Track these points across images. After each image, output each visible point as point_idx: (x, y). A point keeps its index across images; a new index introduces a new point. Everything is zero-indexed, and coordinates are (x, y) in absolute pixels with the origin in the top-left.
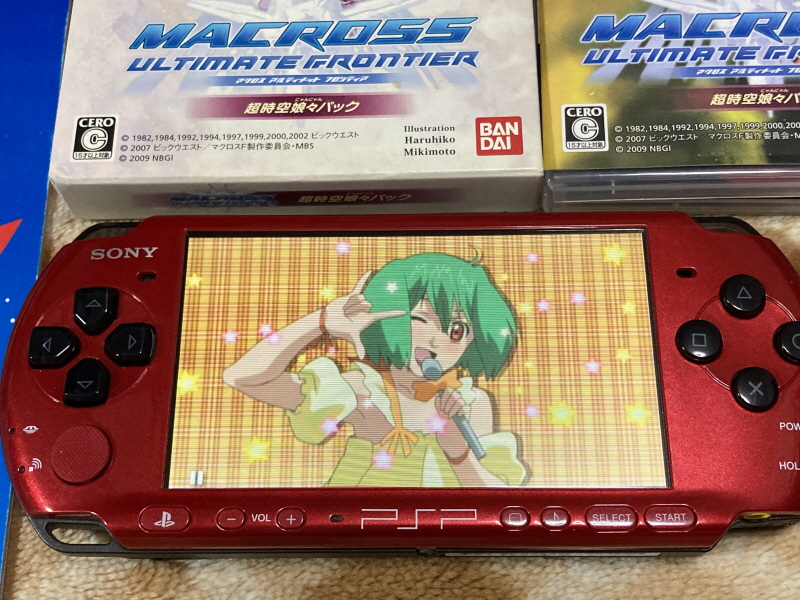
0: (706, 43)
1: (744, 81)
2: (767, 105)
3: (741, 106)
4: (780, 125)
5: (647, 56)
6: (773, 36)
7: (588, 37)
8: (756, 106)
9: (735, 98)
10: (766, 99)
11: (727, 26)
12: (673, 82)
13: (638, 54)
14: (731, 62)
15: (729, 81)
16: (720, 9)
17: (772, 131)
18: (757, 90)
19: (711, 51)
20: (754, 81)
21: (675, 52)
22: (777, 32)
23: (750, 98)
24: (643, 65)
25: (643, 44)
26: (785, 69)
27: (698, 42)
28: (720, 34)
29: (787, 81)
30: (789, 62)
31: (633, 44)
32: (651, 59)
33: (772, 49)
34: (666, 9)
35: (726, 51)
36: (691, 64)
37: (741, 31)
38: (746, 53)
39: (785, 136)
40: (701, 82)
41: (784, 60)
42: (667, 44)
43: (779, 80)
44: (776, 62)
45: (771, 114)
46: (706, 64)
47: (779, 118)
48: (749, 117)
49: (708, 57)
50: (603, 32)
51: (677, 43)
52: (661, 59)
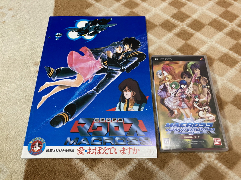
0: (182, 128)
1: (188, 134)
2: (191, 138)
3: (188, 139)
4: (193, 142)
5: (174, 130)
6: (191, 127)
7: (166, 127)
8: (190, 139)
9: (187, 137)
10: (191, 137)
11: (185, 125)
12: (178, 134)
13: (173, 129)
14: (186, 131)
15: (186, 134)
16: (184, 122)
17: (192, 143)
18: (190, 136)
19: (183, 129)
20: (190, 134)
21: (178, 129)
22: (192, 126)
23: (189, 137)
24: (174, 132)
25: (174, 128)
26: (194, 132)
27: (181, 128)
28: (184, 127)
29: (194, 134)
30: (194, 131)
31: (172, 128)
32: (175, 130)
33: (191, 129)
34: (176, 122)
35: (185, 129)
36: (181, 131)
37: (187, 126)
38: (188, 130)
39: (194, 144)
40: (182, 135)
41: (193, 131)
42: (177, 128)
43: (193, 134)
44: (192, 131)
45: (192, 140)
46: (183, 131)
47: (193, 141)
48: (189, 140)
49: (183, 130)
50: (168, 126)
51: (178, 128)
52: (176, 130)
